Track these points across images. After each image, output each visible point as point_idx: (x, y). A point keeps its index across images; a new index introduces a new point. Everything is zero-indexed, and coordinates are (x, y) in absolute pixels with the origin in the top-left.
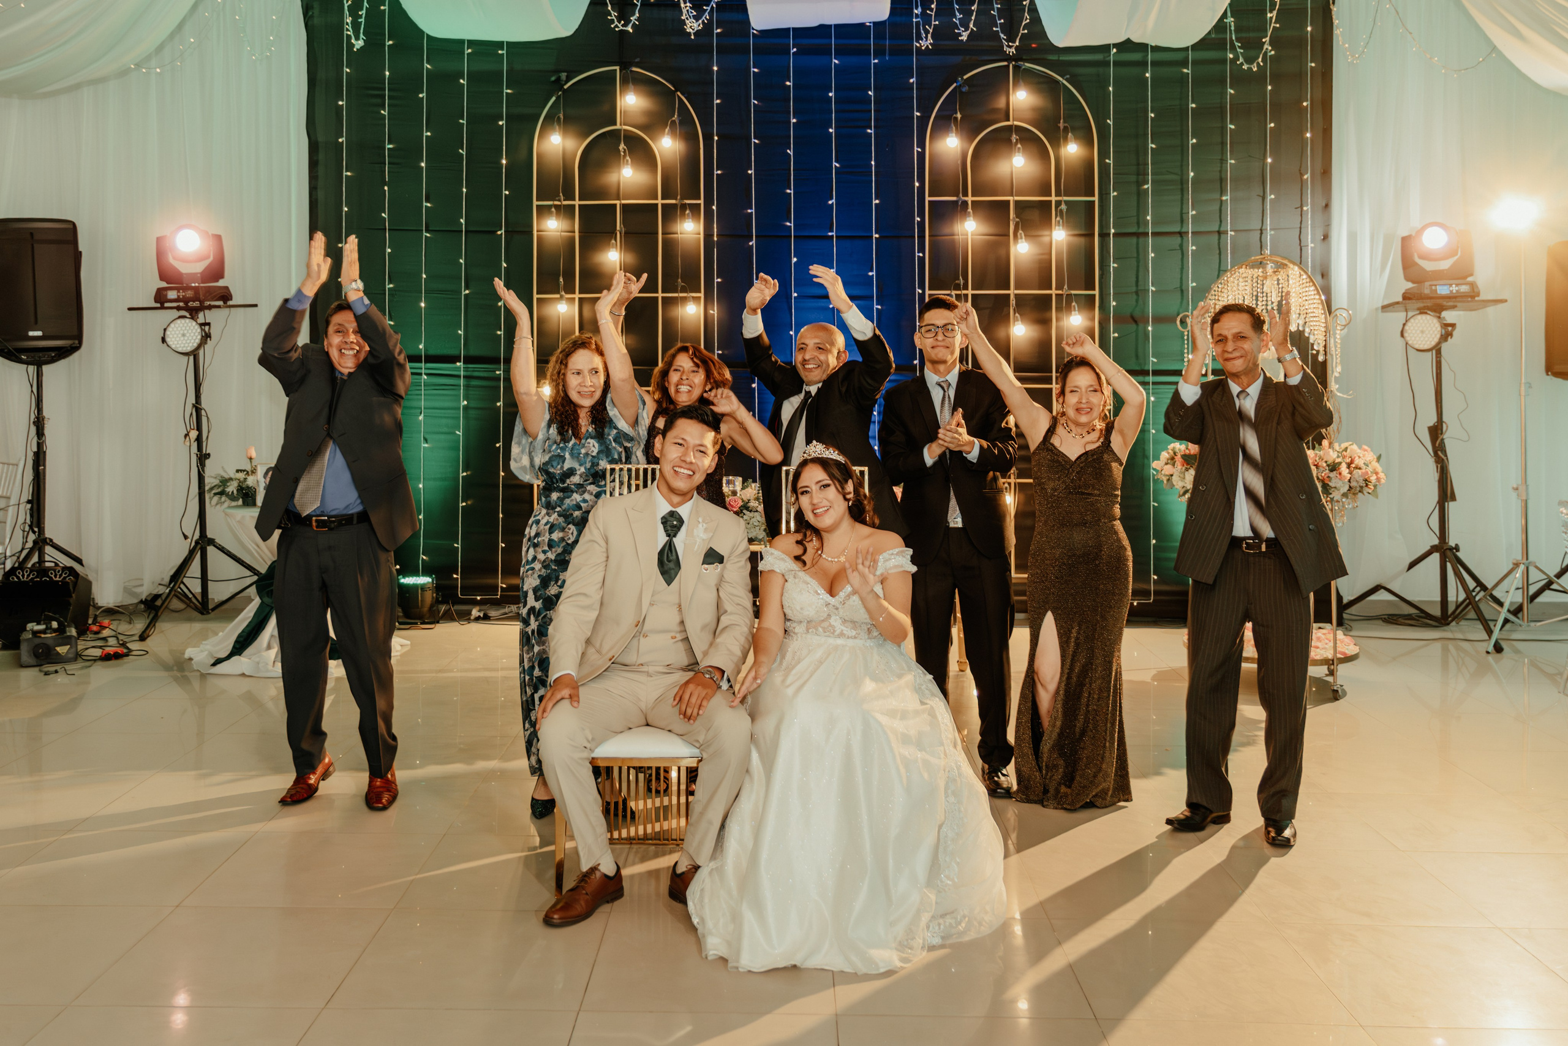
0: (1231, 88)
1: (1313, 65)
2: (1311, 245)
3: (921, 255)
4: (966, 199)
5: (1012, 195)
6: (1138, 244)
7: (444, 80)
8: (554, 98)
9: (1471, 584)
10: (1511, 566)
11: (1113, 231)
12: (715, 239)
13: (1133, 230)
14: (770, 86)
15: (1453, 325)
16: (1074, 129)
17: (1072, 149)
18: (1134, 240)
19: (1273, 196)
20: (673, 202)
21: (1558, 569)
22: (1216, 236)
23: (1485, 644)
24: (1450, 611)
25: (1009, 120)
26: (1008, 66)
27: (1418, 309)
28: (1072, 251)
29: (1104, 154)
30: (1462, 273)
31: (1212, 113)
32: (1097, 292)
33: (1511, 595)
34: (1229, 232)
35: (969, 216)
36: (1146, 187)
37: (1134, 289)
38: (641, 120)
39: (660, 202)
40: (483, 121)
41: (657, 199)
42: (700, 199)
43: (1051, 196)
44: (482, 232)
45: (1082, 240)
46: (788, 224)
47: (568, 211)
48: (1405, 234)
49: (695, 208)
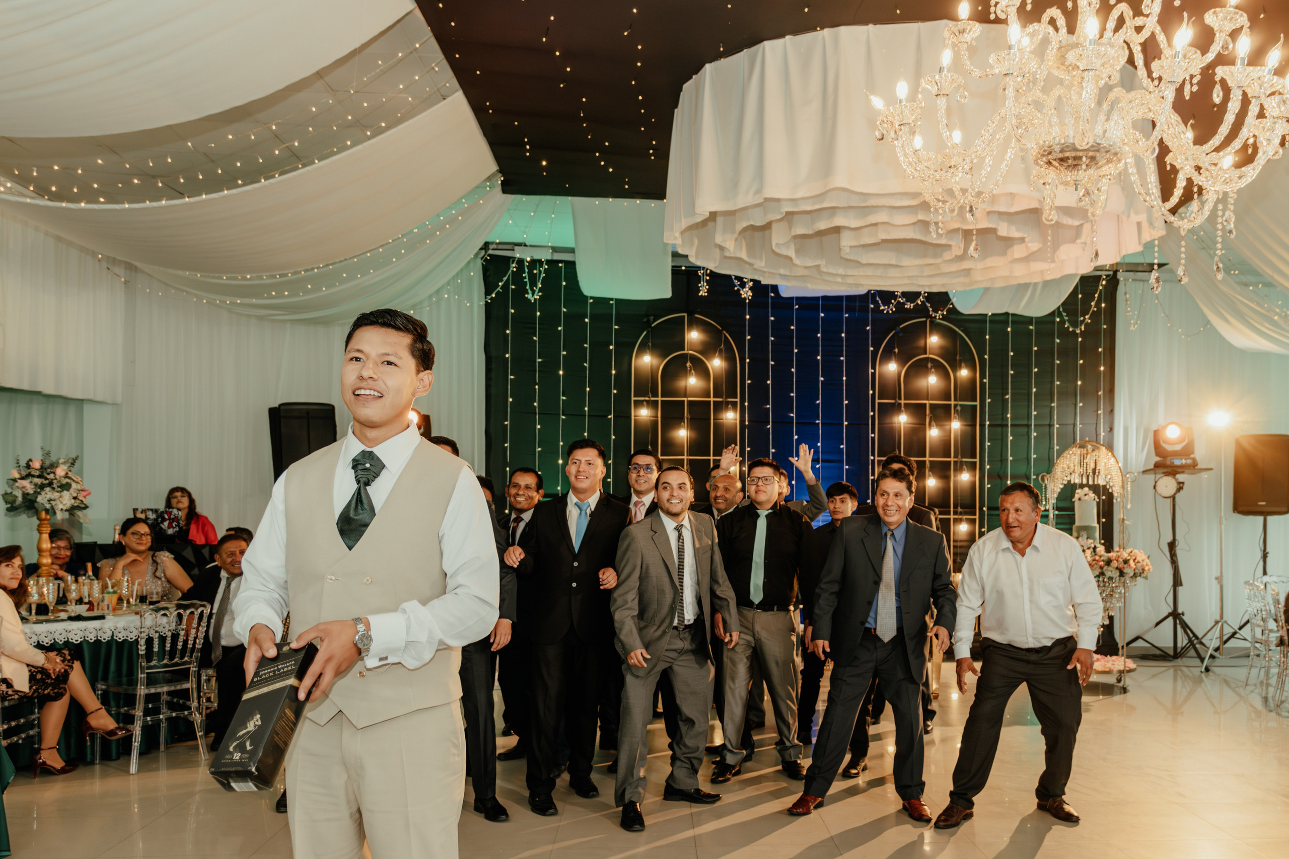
0: (1058, 338)
1: (1105, 327)
2: (1103, 434)
3: (873, 435)
4: (900, 401)
5: (928, 400)
6: (1002, 431)
7: (574, 319)
8: (645, 333)
9: (1191, 635)
10: (1213, 623)
11: (988, 423)
12: (747, 423)
13: (999, 422)
14: (781, 328)
15: (1183, 483)
16: (966, 361)
17: (964, 373)
18: (999, 429)
19: (1081, 404)
20: (720, 399)
21: (1238, 627)
22: (1048, 427)
23: (1199, 670)
24: (1179, 650)
25: (926, 354)
26: (926, 321)
27: (1163, 473)
28: (963, 434)
29: (983, 376)
30: (1187, 451)
31: (1046, 354)
32: (977, 460)
33: (1212, 642)
34: (1057, 426)
35: (902, 411)
36: (1007, 397)
37: (999, 458)
38: (699, 348)
39: (712, 399)
40: (600, 346)
41: (710, 397)
42: (737, 398)
43: (950, 400)
44: (598, 416)
45: (969, 429)
46: (792, 415)
47: (653, 405)
48: (1155, 428)
49: (734, 404)
